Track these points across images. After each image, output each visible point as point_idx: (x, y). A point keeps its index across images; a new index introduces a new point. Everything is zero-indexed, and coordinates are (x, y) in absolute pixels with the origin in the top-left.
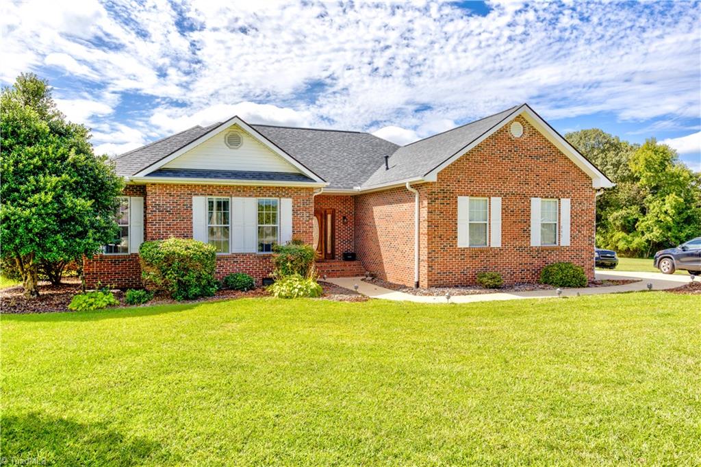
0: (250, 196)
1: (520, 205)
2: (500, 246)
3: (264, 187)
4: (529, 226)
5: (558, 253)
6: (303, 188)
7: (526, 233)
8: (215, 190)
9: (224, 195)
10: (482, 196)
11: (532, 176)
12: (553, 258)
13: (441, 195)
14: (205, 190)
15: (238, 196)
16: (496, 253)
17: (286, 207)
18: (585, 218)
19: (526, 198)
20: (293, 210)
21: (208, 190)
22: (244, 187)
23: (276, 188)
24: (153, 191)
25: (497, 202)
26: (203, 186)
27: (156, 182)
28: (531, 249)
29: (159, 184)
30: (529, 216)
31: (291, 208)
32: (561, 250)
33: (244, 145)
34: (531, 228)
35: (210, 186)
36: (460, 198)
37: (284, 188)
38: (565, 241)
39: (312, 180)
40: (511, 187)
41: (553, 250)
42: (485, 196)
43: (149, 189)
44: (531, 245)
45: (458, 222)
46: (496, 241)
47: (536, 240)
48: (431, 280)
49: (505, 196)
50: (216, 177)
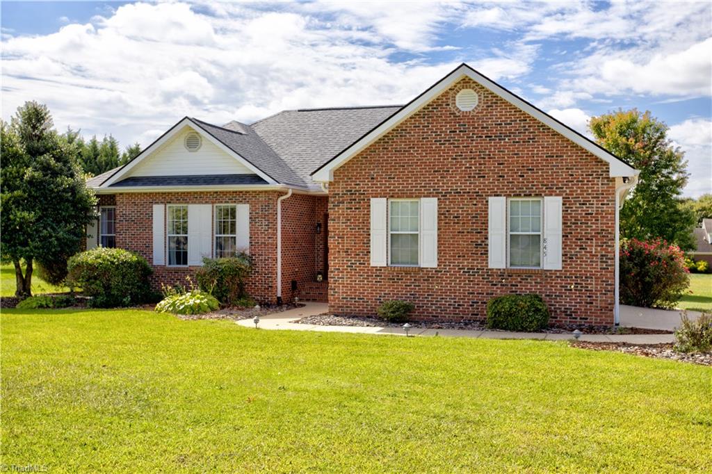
0: (207, 203)
1: (470, 208)
2: (436, 266)
3: (220, 192)
4: (487, 238)
5: (539, 280)
6: (261, 192)
7: (482, 248)
8: (173, 198)
9: (182, 203)
10: (407, 197)
11: (492, 165)
12: (531, 287)
13: (347, 198)
14: (166, 199)
15: (195, 203)
16: (429, 275)
17: (243, 212)
18: (594, 227)
19: (480, 199)
20: (250, 218)
21: (167, 198)
22: (201, 193)
23: (233, 192)
24: (121, 200)
25: (429, 207)
26: (163, 193)
27: (123, 191)
28: (491, 273)
29: (127, 194)
30: (486, 223)
31: (248, 216)
32: (547, 275)
33: (203, 147)
34: (489, 241)
35: (169, 193)
36: (373, 201)
37: (241, 192)
38: (552, 259)
39: (266, 183)
40: (455, 182)
41: (530, 274)
42: (412, 197)
43: (118, 198)
44: (489, 267)
45: (372, 232)
46: (428, 258)
47: (498, 258)
48: (333, 306)
49: (442, 197)
50: (169, 184)
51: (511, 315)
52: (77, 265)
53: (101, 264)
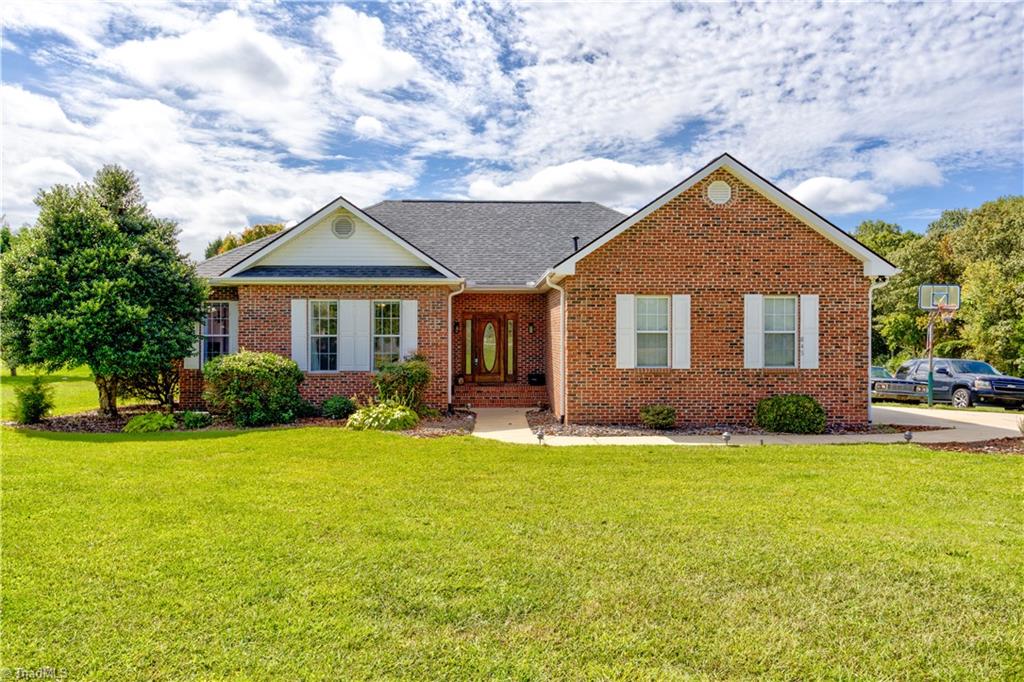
0: (363, 298)
1: (725, 306)
2: (689, 367)
3: (381, 286)
4: (742, 338)
5: (795, 380)
6: (432, 287)
7: (737, 348)
8: (318, 292)
9: (330, 298)
10: (658, 294)
11: (747, 261)
12: (787, 387)
13: (589, 294)
14: (308, 292)
15: (347, 298)
16: (681, 377)
17: (410, 310)
18: (849, 325)
19: (736, 295)
20: (419, 316)
21: (310, 292)
22: (355, 286)
23: (397, 286)
24: (246, 294)
25: (682, 304)
26: (304, 286)
27: (248, 283)
28: (746, 373)
29: (253, 286)
30: (741, 321)
31: (416, 313)
32: (803, 374)
33: (357, 232)
34: (745, 341)
35: (313, 286)
36: (619, 298)
37: (408, 286)
38: (809, 358)
39: (442, 276)
40: (709, 278)
41: (786, 374)
42: (663, 294)
43: (241, 291)
44: (745, 367)
45: (617, 331)
46: (680, 357)
47: (754, 357)
49: (696, 293)
50: (316, 275)
51: (797, 417)
52: (222, 374)
53: (257, 371)
